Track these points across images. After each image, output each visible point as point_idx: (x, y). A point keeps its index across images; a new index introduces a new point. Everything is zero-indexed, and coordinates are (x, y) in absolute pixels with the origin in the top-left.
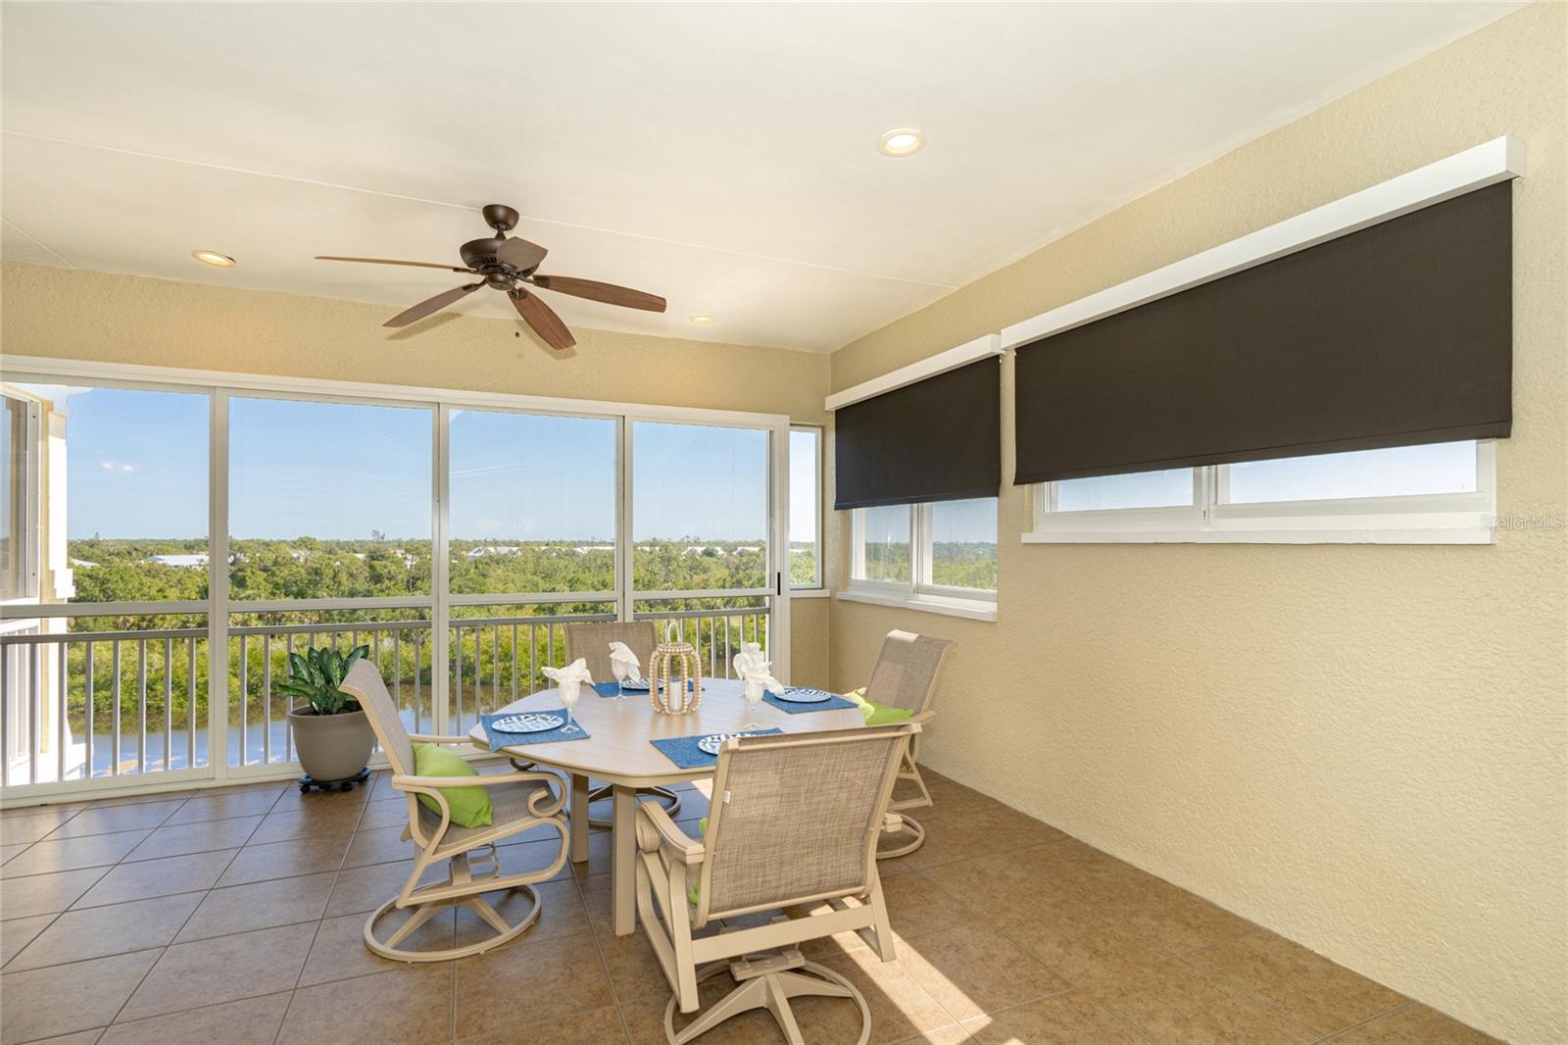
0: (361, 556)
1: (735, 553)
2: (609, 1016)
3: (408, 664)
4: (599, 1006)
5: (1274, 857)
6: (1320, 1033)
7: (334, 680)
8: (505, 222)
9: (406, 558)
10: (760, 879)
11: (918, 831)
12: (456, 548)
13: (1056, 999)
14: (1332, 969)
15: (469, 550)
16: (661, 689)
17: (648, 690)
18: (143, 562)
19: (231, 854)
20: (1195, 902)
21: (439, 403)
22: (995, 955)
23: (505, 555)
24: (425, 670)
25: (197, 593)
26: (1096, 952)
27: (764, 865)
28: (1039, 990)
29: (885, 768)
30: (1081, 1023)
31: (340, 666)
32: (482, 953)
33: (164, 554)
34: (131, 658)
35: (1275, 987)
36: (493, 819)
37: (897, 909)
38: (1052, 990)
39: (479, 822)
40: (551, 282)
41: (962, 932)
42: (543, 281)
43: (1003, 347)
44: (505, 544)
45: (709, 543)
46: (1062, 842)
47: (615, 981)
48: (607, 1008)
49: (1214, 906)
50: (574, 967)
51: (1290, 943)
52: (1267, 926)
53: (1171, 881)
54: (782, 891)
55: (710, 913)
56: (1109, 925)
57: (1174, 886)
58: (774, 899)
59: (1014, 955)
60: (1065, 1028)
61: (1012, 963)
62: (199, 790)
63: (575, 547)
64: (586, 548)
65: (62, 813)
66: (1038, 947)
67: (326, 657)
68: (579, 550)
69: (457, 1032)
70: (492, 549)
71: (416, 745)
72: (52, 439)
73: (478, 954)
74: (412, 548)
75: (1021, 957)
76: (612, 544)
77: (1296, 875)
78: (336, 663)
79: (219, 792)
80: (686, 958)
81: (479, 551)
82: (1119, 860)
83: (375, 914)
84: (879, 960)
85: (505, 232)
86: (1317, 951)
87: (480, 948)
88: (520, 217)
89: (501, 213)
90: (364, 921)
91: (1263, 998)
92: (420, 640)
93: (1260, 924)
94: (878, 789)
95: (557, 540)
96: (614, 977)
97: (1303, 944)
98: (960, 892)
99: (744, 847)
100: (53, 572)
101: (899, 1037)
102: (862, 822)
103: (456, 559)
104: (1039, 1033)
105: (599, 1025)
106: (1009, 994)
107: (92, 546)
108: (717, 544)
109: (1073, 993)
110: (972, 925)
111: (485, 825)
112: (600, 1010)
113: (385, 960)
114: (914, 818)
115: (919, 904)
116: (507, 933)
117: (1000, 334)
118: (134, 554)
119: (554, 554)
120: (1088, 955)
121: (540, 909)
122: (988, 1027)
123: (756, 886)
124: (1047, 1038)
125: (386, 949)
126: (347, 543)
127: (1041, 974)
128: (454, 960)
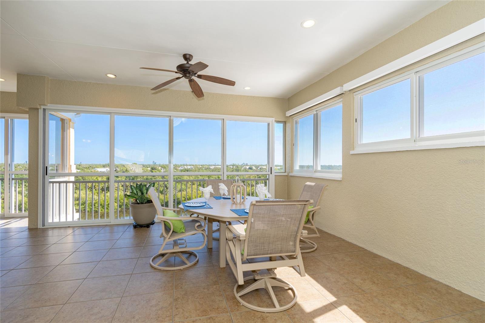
0: (149, 169)
1: (259, 168)
2: (218, 288)
3: (162, 200)
4: (215, 285)
5: (440, 256)
6: (456, 312)
7: (144, 193)
8: (189, 59)
9: (162, 169)
10: (263, 248)
11: (315, 245)
12: (176, 167)
13: (360, 295)
14: (461, 294)
15: (179, 167)
16: (234, 198)
17: (230, 198)
18: (92, 170)
19: (116, 241)
20: (411, 271)
21: (170, 116)
22: (339, 281)
23: (189, 169)
24: (167, 202)
25: (106, 179)
26: (374, 283)
27: (264, 243)
28: (353, 292)
29: (302, 215)
30: (368, 302)
31: (146, 189)
32: (182, 269)
33: (97, 168)
34: (89, 197)
35: (439, 298)
36: (185, 231)
37: (307, 266)
38: (359, 292)
39: (181, 231)
40: (202, 77)
41: (328, 274)
42: (200, 77)
43: (344, 90)
44: (190, 165)
45: (250, 165)
46: (364, 251)
47: (220, 279)
48: (217, 286)
49: (418, 273)
50: (208, 275)
51: (446, 285)
52: (437, 280)
53: (402, 265)
54: (269, 252)
55: (247, 256)
56: (379, 275)
57: (403, 266)
58: (267, 254)
59: (346, 281)
60: (362, 303)
61: (345, 284)
62: (107, 225)
63: (210, 166)
64: (213, 167)
65: (73, 229)
66: (354, 280)
67: (142, 186)
68: (211, 167)
69: (175, 287)
70: (186, 167)
71: (164, 210)
72: (71, 129)
73: (181, 269)
74: (163, 167)
75: (348, 282)
76: (220, 165)
77: (448, 262)
78: (144, 188)
79: (112, 226)
80: (240, 270)
81: (182, 167)
82: (384, 258)
83: (152, 258)
84: (300, 276)
85: (189, 62)
86: (456, 289)
87: (182, 268)
88: (193, 57)
89: (188, 56)
90: (150, 259)
91: (435, 301)
92: (165, 194)
93: (435, 279)
94: (300, 222)
95: (205, 164)
96: (220, 278)
97: (451, 286)
98: (328, 263)
99: (258, 237)
100: (71, 165)
101: (306, 301)
102: (295, 232)
103: (175, 170)
104: (353, 303)
105: (215, 290)
106: (344, 292)
107: (80, 166)
108: (253, 165)
109: (366, 294)
110: (332, 272)
111: (183, 232)
112: (215, 286)
113: (155, 269)
114: (314, 242)
115: (314, 266)
116: (189, 264)
117: (343, 86)
118: (90, 168)
119: (204, 168)
120: (371, 283)
121: (198, 259)
122: (336, 301)
123: (261, 249)
124: (356, 305)
125: (156, 266)
126: (145, 165)
127: (355, 287)
128: (174, 270)
